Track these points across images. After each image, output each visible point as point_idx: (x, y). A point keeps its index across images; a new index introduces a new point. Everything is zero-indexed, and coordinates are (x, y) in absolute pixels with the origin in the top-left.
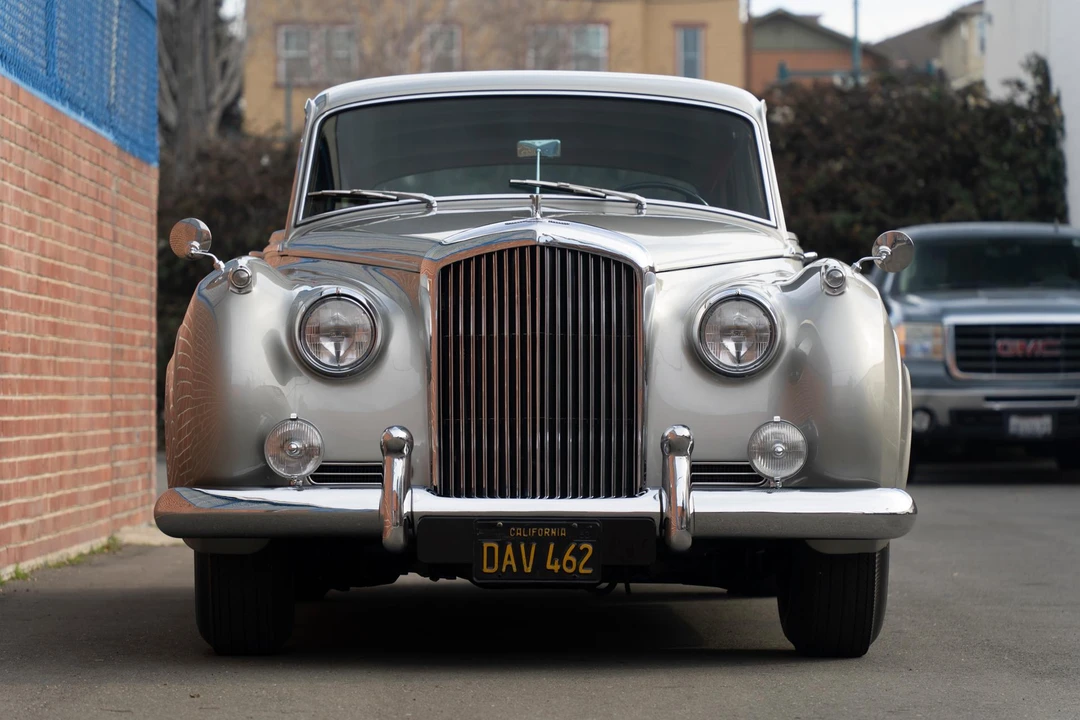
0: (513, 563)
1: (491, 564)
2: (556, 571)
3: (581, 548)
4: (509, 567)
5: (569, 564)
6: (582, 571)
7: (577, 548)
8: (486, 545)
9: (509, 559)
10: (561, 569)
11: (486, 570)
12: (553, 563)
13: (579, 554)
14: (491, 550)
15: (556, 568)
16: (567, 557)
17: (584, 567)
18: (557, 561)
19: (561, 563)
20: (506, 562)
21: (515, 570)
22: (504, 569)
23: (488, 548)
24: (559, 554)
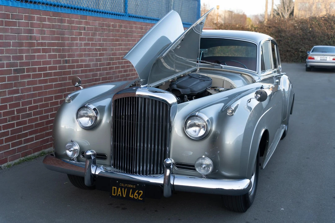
0: (120, 193)
1: (114, 193)
2: (132, 198)
3: (140, 192)
4: (119, 194)
5: (136, 196)
6: (139, 199)
7: (138, 191)
8: (113, 187)
9: (119, 192)
10: (134, 197)
11: (113, 194)
12: (131, 195)
13: (139, 194)
14: (114, 189)
15: (132, 197)
16: (135, 194)
17: (140, 198)
18: (132, 195)
19: (133, 195)
20: (118, 193)
21: (121, 196)
22: (118, 195)
23: (114, 188)
24: (133, 193)
